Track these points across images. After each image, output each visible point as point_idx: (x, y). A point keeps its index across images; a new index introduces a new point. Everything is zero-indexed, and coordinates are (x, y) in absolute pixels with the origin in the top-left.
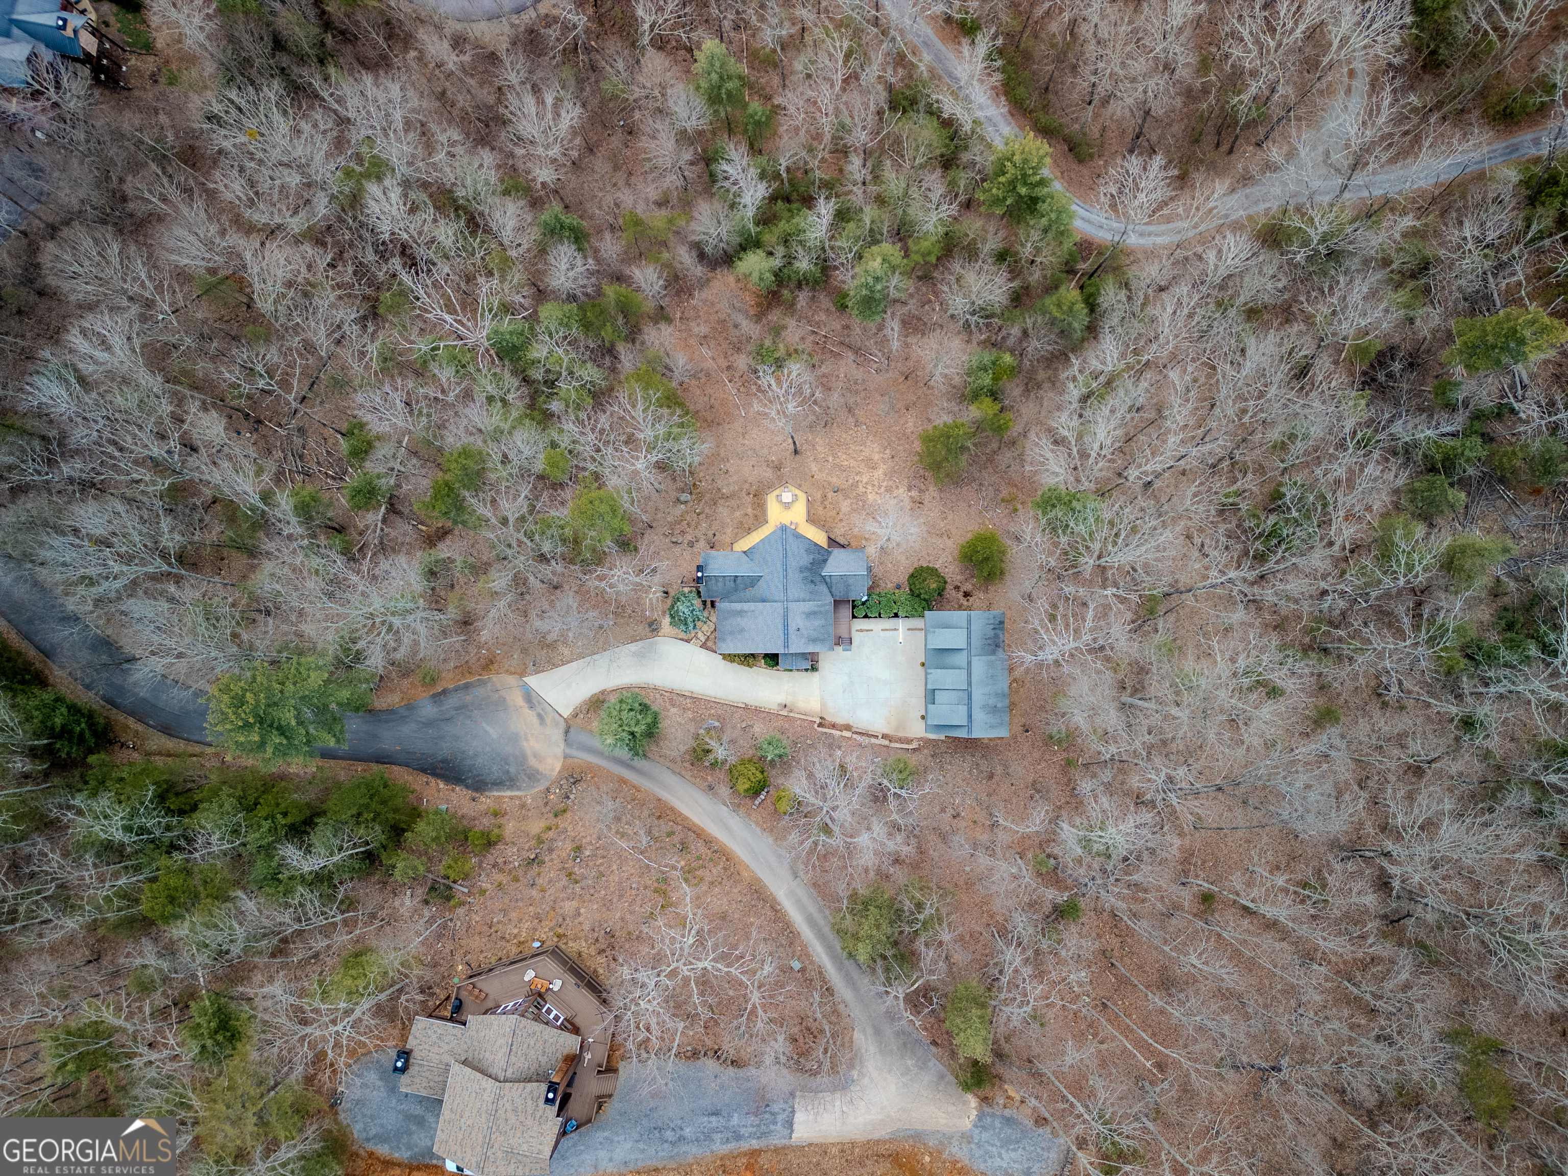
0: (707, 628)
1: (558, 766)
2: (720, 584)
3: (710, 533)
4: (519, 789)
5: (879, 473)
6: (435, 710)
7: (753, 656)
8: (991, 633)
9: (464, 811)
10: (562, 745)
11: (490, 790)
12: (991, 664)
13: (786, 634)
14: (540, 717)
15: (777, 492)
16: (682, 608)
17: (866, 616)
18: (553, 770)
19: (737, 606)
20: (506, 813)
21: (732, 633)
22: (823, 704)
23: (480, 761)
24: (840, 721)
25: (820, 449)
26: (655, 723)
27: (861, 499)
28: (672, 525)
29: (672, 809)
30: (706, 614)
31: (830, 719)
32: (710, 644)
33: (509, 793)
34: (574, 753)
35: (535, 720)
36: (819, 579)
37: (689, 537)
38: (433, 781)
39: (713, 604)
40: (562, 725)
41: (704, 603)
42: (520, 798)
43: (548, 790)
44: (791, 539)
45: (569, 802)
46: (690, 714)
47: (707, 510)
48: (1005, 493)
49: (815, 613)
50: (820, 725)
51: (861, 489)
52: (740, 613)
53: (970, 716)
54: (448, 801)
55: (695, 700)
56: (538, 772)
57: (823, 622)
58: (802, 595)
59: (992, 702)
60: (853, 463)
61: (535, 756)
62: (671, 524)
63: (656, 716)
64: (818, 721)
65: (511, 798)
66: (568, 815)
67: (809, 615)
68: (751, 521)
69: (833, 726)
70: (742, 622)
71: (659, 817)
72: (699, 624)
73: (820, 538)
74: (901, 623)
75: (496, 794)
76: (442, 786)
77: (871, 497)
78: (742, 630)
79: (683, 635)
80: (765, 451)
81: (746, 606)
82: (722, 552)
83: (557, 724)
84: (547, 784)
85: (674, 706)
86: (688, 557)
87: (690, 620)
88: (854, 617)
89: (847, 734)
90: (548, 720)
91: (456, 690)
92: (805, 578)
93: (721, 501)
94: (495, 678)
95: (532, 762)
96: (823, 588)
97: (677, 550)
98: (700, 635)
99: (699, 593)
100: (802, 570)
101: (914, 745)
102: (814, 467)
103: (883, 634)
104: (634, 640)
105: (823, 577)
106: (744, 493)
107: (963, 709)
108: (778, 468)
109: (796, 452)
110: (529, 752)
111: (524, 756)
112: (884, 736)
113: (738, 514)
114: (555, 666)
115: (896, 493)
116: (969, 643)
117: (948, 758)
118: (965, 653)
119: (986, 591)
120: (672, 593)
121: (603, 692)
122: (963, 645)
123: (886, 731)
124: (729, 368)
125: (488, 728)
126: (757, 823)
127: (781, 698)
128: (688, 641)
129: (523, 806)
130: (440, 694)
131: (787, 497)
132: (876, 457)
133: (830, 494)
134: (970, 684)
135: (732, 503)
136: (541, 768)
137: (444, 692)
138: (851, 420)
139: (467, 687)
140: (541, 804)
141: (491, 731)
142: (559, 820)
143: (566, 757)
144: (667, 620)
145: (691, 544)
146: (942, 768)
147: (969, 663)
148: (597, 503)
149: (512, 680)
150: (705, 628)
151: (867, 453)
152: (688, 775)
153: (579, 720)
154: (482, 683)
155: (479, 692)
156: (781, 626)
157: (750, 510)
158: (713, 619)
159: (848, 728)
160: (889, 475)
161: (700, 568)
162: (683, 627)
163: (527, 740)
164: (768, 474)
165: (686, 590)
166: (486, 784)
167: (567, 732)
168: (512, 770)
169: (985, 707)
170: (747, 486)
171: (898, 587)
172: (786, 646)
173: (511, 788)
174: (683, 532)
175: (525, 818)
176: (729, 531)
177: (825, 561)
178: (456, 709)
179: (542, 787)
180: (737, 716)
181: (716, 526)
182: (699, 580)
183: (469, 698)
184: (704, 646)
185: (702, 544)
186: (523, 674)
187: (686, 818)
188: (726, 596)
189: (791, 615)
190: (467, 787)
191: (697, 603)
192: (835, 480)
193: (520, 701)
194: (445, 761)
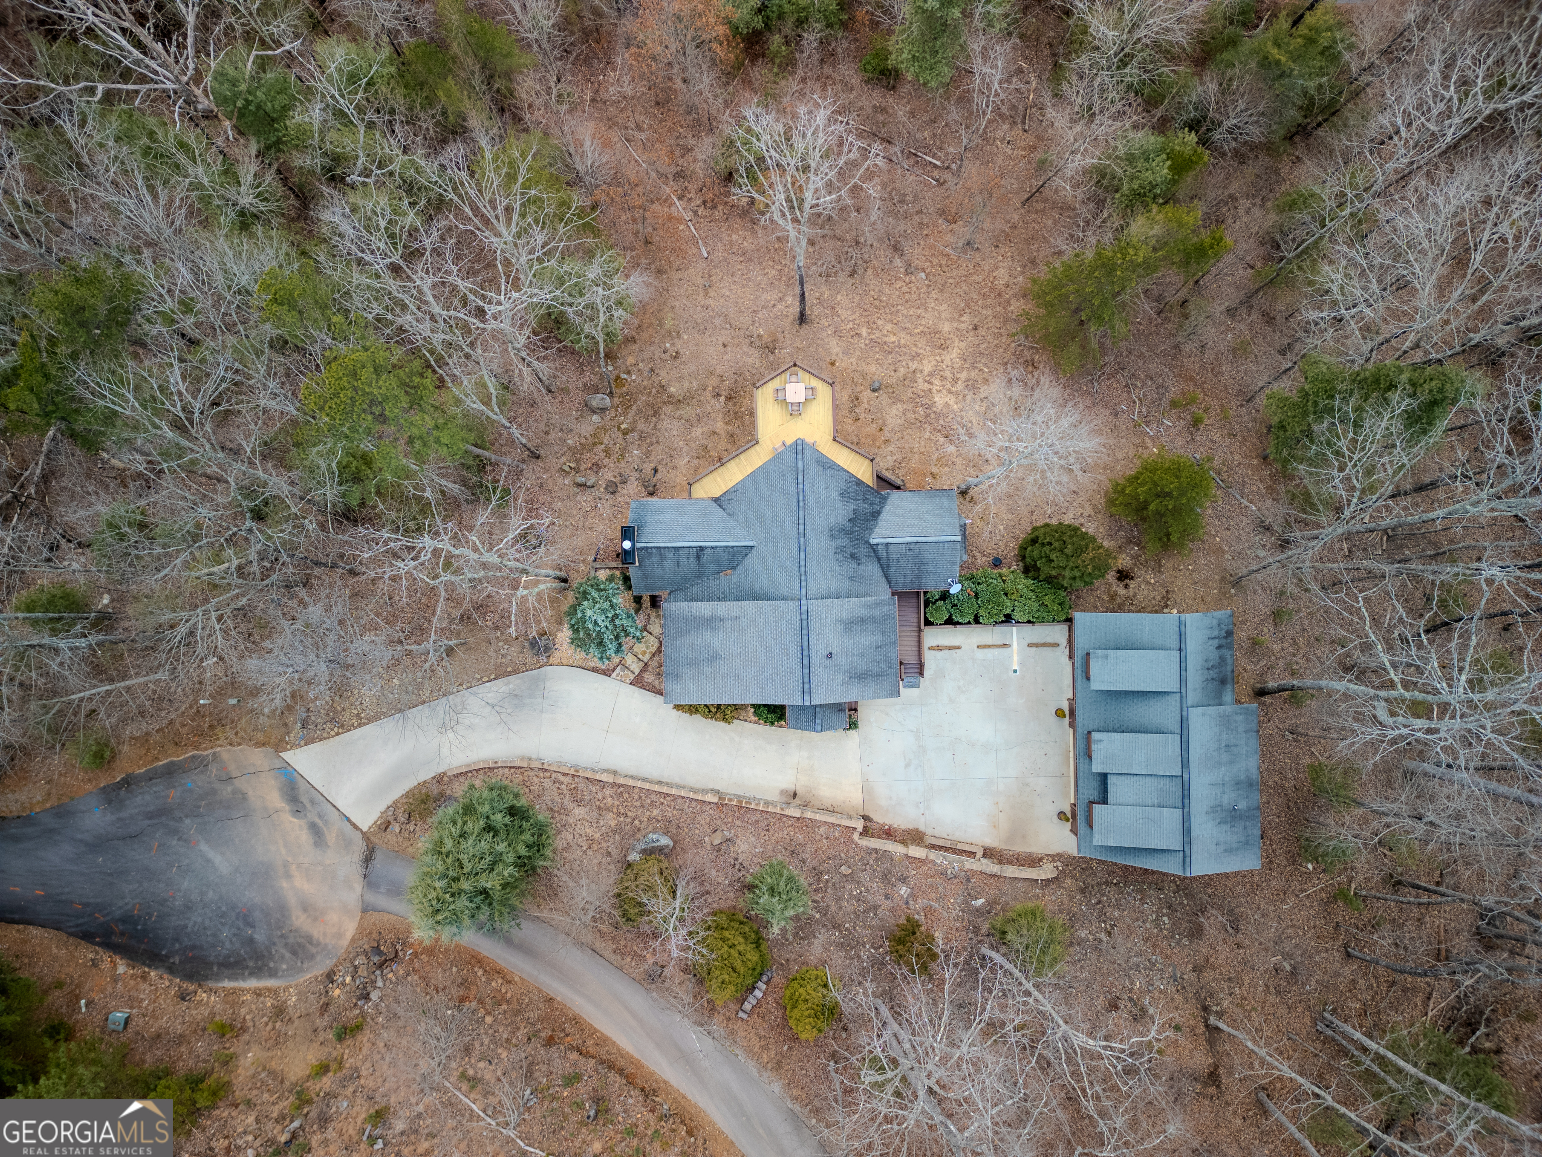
0: (645, 648)
1: (350, 928)
2: (669, 564)
3: (648, 468)
4: (273, 974)
5: (952, 356)
6: (110, 817)
7: (736, 708)
8: (1214, 655)
9: (163, 1022)
10: (358, 887)
11: (218, 977)
12: (1225, 722)
13: (806, 665)
14: (316, 831)
15: (776, 383)
16: (591, 613)
17: (949, 622)
18: (339, 935)
19: (704, 608)
20: (244, 1029)
21: (693, 663)
22: (867, 790)
23: (195, 919)
24: (901, 821)
25: (844, 314)
26: (537, 847)
27: (922, 401)
28: (576, 453)
29: (576, 1020)
30: (640, 621)
31: (879, 818)
32: (649, 677)
33: (253, 983)
34: (380, 900)
35: (304, 837)
36: (863, 551)
37: (608, 475)
38: (106, 959)
39: (655, 602)
40: (359, 846)
41: (638, 600)
42: (274, 992)
43: (330, 977)
44: (813, 470)
45: (368, 1008)
46: (611, 820)
47: (641, 426)
48: (1174, 390)
49: (862, 621)
50: (865, 832)
51: (922, 385)
52: (711, 622)
53: (1186, 832)
54: (132, 1001)
55: (621, 790)
56: (310, 939)
57: (878, 638)
58: (835, 585)
59: (1227, 799)
60: (904, 338)
61: (305, 907)
62: (573, 450)
63: (540, 830)
64: (859, 825)
65: (258, 993)
66: (365, 1037)
67: (851, 625)
68: (723, 444)
69: (889, 833)
70: (714, 640)
71: (550, 1042)
72: (627, 641)
73: (863, 471)
74: (1016, 636)
75: (227, 984)
76: (121, 969)
77: (940, 400)
78: (714, 658)
79: (595, 663)
80: (746, 320)
81: (722, 608)
82: (669, 502)
83: (347, 844)
84: (329, 964)
85: (579, 802)
86: (607, 512)
87: (608, 636)
88: (928, 623)
89: (916, 852)
90: (331, 837)
91: (150, 777)
92: (840, 550)
93: (668, 409)
94: (225, 753)
95: (300, 920)
96: (872, 569)
97: (585, 499)
98: (630, 660)
99: (626, 579)
100: (835, 533)
101: (1047, 872)
102: (835, 347)
103: (980, 654)
104: (501, 673)
105: (873, 548)
106: (708, 394)
107: (1172, 817)
108: (770, 348)
109: (802, 318)
110: (292, 901)
111: (283, 909)
112: (988, 853)
113: (698, 432)
114: (344, 728)
115: (984, 391)
116: (1182, 681)
117: (1112, 894)
118: (1174, 700)
119: (1158, 568)
120: (576, 580)
121: (439, 779)
122: (1172, 685)
123: (990, 841)
124: (678, 175)
125: (211, 854)
126: (749, 1051)
127: (787, 781)
128: (607, 673)
129: (279, 1011)
130: (119, 786)
131: (796, 391)
132: (946, 327)
133: (866, 395)
134: (1185, 764)
135: (687, 411)
136: (316, 932)
137: (128, 782)
138: (898, 262)
139: (170, 772)
140: (315, 1007)
141: (217, 859)
142: (345, 1050)
143: (365, 909)
144: (564, 635)
145: (612, 489)
146: (1102, 916)
147: (1183, 722)
148: (366, 374)
149: (257, 757)
150: (639, 648)
151: (929, 319)
152: (606, 947)
153: (392, 836)
154: (201, 764)
155: (195, 781)
156: (794, 650)
157: (719, 425)
158: (656, 629)
159: (915, 837)
160: (971, 359)
161: (627, 533)
162: (594, 650)
163: (288, 876)
164: (752, 358)
165: (603, 575)
166: (209, 965)
167: (368, 860)
168: (260, 937)
169: (1215, 809)
170: (713, 381)
171: (997, 563)
172: (807, 690)
173: (257, 972)
174: (597, 467)
175: (278, 1040)
176: (682, 462)
177: (876, 515)
178: (150, 816)
179: (319, 969)
180: (703, 819)
181: (658, 453)
182: (626, 557)
183: (174, 795)
184: (638, 682)
185: (633, 487)
186: (280, 745)
187: (604, 1041)
188: (680, 588)
189: (814, 625)
190: (171, 970)
191: (622, 600)
192: (873, 368)
193: (275, 799)
194: (126, 919)
